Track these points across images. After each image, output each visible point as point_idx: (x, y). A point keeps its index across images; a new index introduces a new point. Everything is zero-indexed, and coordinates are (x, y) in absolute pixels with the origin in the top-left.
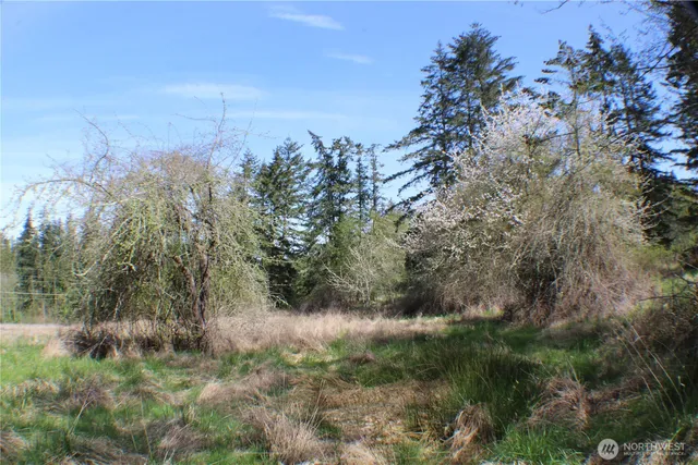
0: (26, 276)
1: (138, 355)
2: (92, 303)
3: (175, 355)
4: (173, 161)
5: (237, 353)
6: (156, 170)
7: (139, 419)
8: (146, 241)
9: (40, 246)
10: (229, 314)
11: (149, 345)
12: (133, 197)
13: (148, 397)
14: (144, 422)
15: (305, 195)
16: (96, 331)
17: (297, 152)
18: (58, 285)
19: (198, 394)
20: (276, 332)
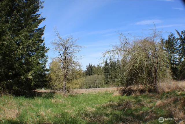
0: (107, 76)
1: (139, 94)
2: (127, 81)
3: (149, 94)
4: (144, 42)
5: (165, 92)
6: (140, 45)
7: (139, 111)
8: (141, 64)
9: (110, 67)
10: (162, 82)
11: (142, 91)
12: (136, 52)
13: (142, 105)
14: (141, 112)
15: (177, 48)
16: (128, 88)
17: (174, 36)
18: (116, 77)
19: (155, 104)
20: (174, 86)
